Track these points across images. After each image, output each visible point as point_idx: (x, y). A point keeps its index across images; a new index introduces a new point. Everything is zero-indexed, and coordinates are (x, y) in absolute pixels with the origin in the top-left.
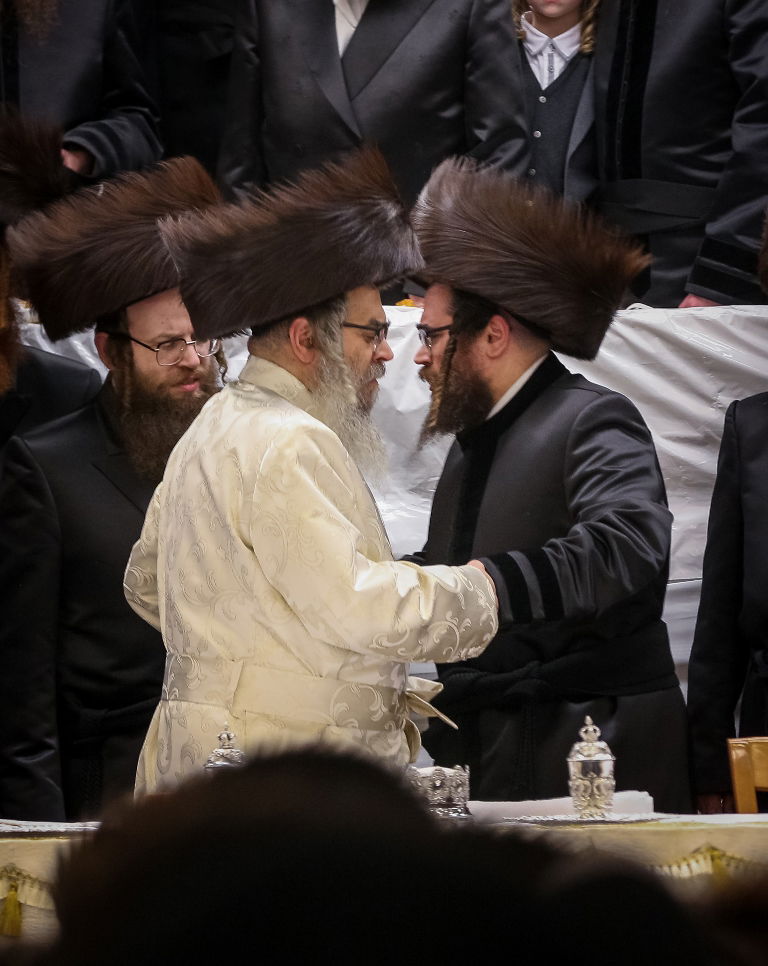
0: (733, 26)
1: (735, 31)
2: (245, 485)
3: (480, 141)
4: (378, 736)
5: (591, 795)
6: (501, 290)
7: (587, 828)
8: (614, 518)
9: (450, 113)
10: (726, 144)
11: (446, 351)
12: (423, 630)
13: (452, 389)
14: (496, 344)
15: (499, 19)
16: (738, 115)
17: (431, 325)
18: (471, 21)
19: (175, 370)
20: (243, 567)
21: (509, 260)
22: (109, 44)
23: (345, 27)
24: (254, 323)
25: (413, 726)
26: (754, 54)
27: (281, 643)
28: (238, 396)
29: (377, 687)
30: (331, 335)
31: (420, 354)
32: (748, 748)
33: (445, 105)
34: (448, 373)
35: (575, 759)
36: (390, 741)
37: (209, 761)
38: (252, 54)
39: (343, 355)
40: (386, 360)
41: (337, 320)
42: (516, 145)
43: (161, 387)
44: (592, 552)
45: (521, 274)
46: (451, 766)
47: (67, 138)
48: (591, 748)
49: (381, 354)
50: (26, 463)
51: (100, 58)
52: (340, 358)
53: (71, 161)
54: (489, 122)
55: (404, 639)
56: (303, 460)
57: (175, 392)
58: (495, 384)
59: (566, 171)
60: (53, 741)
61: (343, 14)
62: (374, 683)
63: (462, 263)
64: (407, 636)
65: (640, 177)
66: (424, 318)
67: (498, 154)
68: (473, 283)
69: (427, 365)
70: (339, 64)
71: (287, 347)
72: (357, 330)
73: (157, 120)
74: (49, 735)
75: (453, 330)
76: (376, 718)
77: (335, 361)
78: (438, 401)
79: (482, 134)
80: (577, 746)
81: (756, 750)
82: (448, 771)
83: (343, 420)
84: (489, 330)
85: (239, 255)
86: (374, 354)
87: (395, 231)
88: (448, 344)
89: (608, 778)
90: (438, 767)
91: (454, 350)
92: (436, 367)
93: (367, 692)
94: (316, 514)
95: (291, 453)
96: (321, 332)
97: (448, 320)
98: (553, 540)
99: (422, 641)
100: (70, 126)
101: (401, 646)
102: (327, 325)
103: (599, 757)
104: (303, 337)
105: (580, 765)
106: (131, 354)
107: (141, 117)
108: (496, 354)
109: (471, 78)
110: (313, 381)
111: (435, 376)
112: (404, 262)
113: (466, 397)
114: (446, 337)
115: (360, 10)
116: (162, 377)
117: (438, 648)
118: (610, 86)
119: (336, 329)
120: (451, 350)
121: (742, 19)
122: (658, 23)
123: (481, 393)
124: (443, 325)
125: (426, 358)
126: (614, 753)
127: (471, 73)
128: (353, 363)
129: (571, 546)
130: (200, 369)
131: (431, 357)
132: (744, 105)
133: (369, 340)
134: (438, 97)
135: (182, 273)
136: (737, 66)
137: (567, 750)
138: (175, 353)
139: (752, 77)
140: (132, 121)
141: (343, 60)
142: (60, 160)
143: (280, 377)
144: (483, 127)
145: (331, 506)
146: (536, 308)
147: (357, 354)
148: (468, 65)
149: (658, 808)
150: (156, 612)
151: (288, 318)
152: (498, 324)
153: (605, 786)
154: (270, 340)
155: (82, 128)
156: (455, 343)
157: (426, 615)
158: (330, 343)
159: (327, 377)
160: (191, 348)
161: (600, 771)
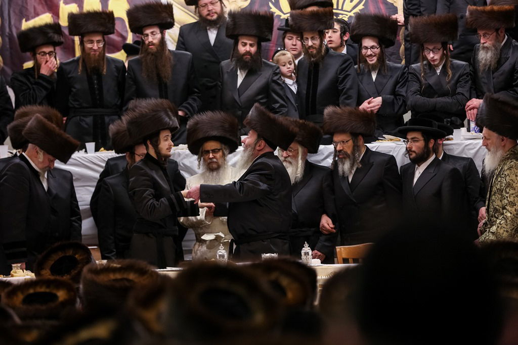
5: (306, 260)
9: (263, 101)
18: (269, 80)
23: (240, 80)
32: (340, 249)
38: (220, 86)
47: (179, 108)
50: (107, 185)
65: (316, 114)
81: (342, 249)
103: (308, 251)
105: (304, 253)
115: (244, 76)
132: (342, 96)
134: (260, 97)
137: (301, 250)
141: (238, 89)
149: (322, 263)
155: (183, 105)
161: (309, 254)
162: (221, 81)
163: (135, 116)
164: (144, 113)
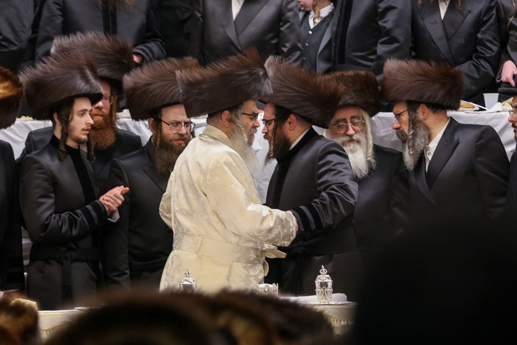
0: (379, 8)
1: (380, 10)
2: (203, 173)
3: (284, 52)
4: (252, 266)
5: (324, 294)
6: (292, 106)
7: (322, 306)
8: (335, 188)
9: (274, 42)
10: (375, 53)
11: (273, 129)
12: (270, 230)
13: (276, 142)
14: (292, 125)
15: (293, 7)
16: (380, 41)
17: (267, 119)
18: (283, 8)
19: (177, 135)
20: (203, 202)
21: (295, 95)
22: (148, 16)
23: (236, 9)
24: (209, 112)
25: (265, 263)
26: (386, 19)
27: (217, 230)
28: (202, 140)
29: (252, 248)
30: (237, 117)
31: (263, 130)
33: (272, 39)
34: (275, 137)
35: (318, 281)
36: (257, 268)
37: (181, 282)
38: (201, 18)
39: (242, 125)
40: (257, 127)
41: (240, 112)
42: (298, 53)
43: (171, 140)
44: (330, 202)
45: (299, 99)
46: (271, 284)
47: (135, 50)
48: (324, 277)
49: (256, 125)
51: (145, 21)
52: (241, 126)
53: (136, 59)
54: (288, 45)
55: (262, 233)
56: (227, 163)
57: (175, 143)
58: (292, 139)
59: (317, 59)
60: (128, 272)
61: (235, 5)
62: (251, 246)
63: (278, 96)
64: (264, 232)
65: (345, 63)
66: (264, 116)
67: (290, 57)
68: (282, 104)
69: (266, 134)
70: (233, 24)
71: (221, 121)
72: (247, 116)
73: (164, 44)
74: (126, 269)
75: (275, 120)
76: (251, 259)
77: (239, 127)
78: (272, 147)
79: (285, 50)
80: (318, 276)
82: (270, 286)
83: (242, 148)
84: (289, 120)
85: (205, 86)
86: (253, 125)
87: (262, 80)
88: (274, 126)
89: (330, 288)
90: (267, 284)
91: (276, 128)
92: (270, 134)
93: (248, 249)
94: (232, 184)
95: (222, 161)
96: (233, 116)
97: (273, 117)
98: (315, 200)
99: (269, 235)
100: (135, 46)
101: (261, 236)
102: (236, 114)
103: (327, 280)
104: (227, 118)
105: (320, 284)
106: (161, 126)
107: (159, 43)
108: (292, 128)
109: (282, 29)
110: (231, 134)
111: (270, 138)
112: (266, 90)
113: (281, 144)
114: (273, 123)
115: (242, 2)
116: (171, 137)
117: (274, 239)
118: (336, 30)
119: (239, 115)
120: (275, 128)
121: (382, 5)
122: (353, 6)
123: (286, 142)
124: (272, 119)
125: (266, 131)
126: (332, 279)
127: (282, 26)
128: (245, 127)
129: (322, 201)
130: (186, 136)
131: (268, 131)
132: (381, 38)
133: (252, 119)
134: (270, 36)
135: (183, 93)
136: (380, 23)
137: (315, 278)
138: (178, 128)
139: (385, 28)
140: (156, 44)
142: (133, 58)
143: (218, 133)
144: (285, 47)
145: (237, 181)
146: (305, 112)
147: (247, 124)
148: (281, 24)
150: (170, 219)
151: (222, 111)
152: (292, 117)
153: (329, 291)
154: (215, 119)
155: (139, 47)
156: (277, 125)
157: (272, 225)
158: (237, 120)
159: (236, 132)
160: (183, 127)
161: (327, 286)
162: (201, 10)
163: (36, 75)
164: (49, 71)
